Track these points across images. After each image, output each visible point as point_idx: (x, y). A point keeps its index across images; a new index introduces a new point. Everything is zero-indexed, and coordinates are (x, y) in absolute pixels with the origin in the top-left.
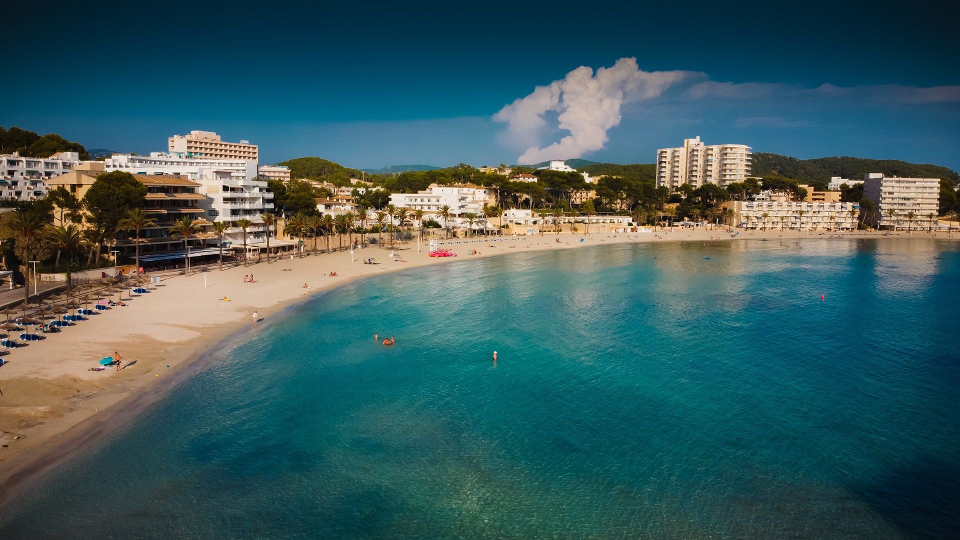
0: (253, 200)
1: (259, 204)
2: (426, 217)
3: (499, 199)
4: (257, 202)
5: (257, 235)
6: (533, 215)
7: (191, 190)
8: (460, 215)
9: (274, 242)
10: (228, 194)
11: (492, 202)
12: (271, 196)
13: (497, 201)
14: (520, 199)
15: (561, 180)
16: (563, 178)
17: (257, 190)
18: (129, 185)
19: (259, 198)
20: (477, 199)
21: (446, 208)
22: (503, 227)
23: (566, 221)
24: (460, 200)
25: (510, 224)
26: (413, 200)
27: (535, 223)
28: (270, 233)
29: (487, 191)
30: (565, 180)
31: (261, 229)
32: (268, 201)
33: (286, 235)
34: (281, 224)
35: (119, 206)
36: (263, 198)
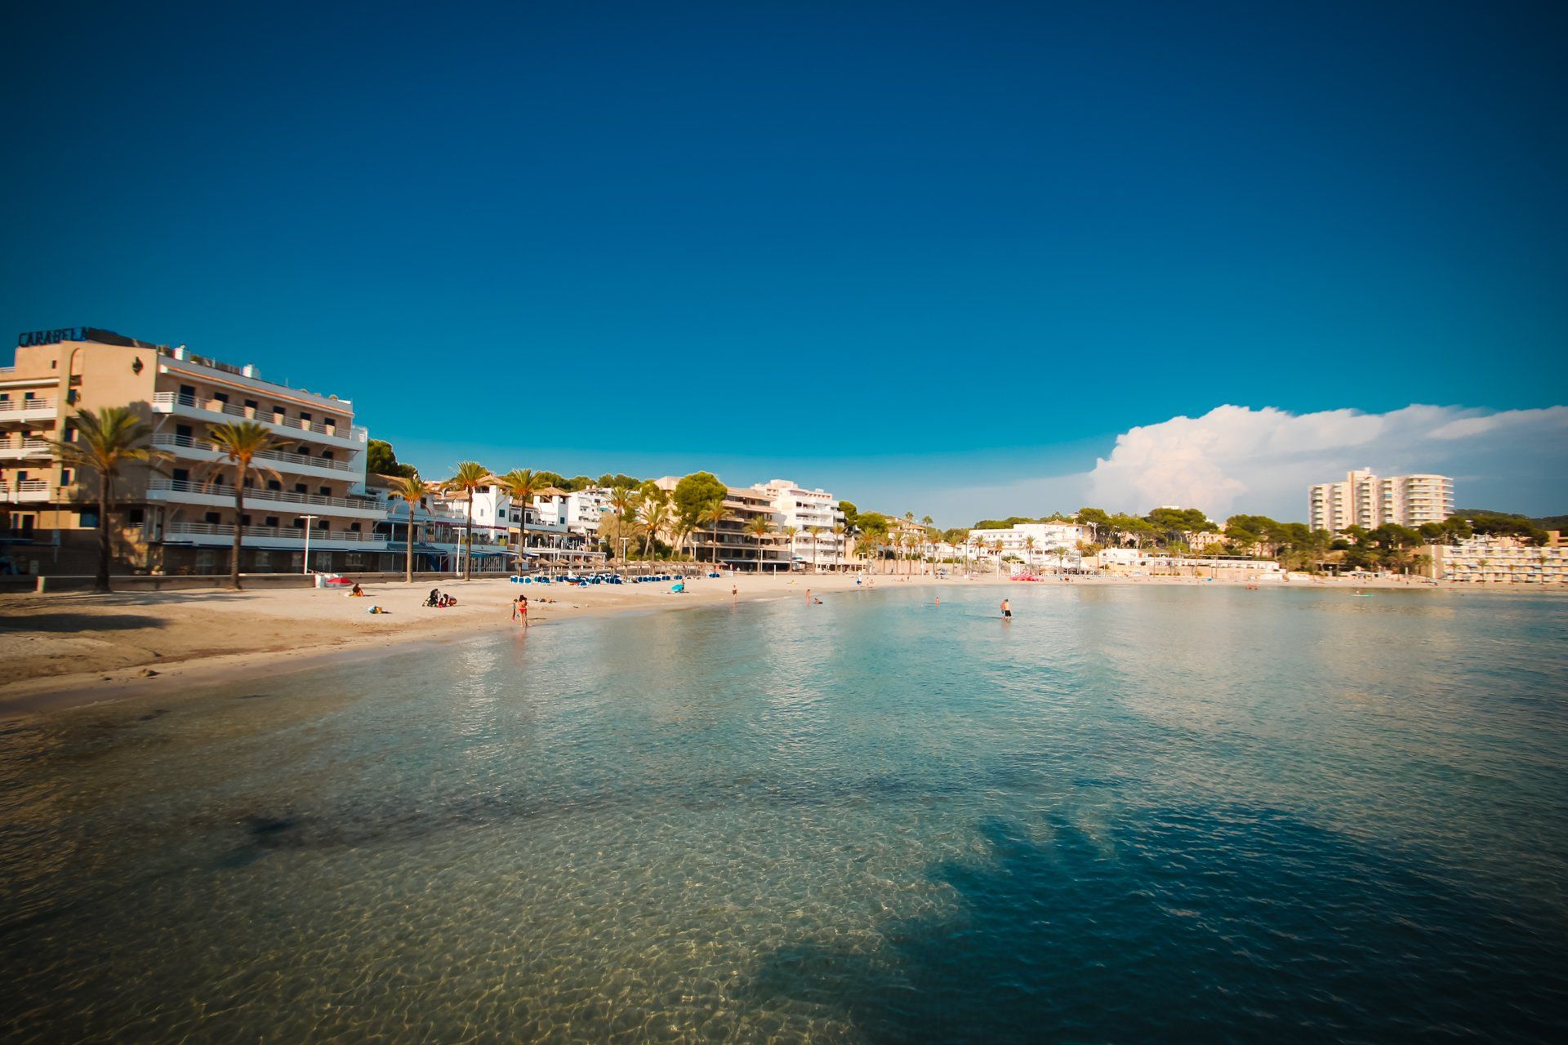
0: (825, 517)
1: (830, 523)
2: (1005, 553)
3: (1095, 538)
4: (828, 520)
5: (826, 553)
6: (1140, 555)
7: (766, 503)
8: (1047, 552)
9: (841, 561)
10: (801, 510)
11: (1088, 540)
12: (841, 515)
13: (1092, 540)
14: (1122, 540)
15: (1177, 519)
16: (1179, 517)
17: (828, 508)
19: (830, 516)
20: (1069, 537)
21: (1030, 540)
22: (1102, 567)
23: (1186, 563)
24: (1047, 535)
25: (1110, 564)
27: (1143, 564)
28: (839, 553)
29: (1080, 530)
30: (1181, 519)
31: (830, 548)
32: (840, 520)
33: (855, 555)
34: (851, 544)
36: (834, 518)
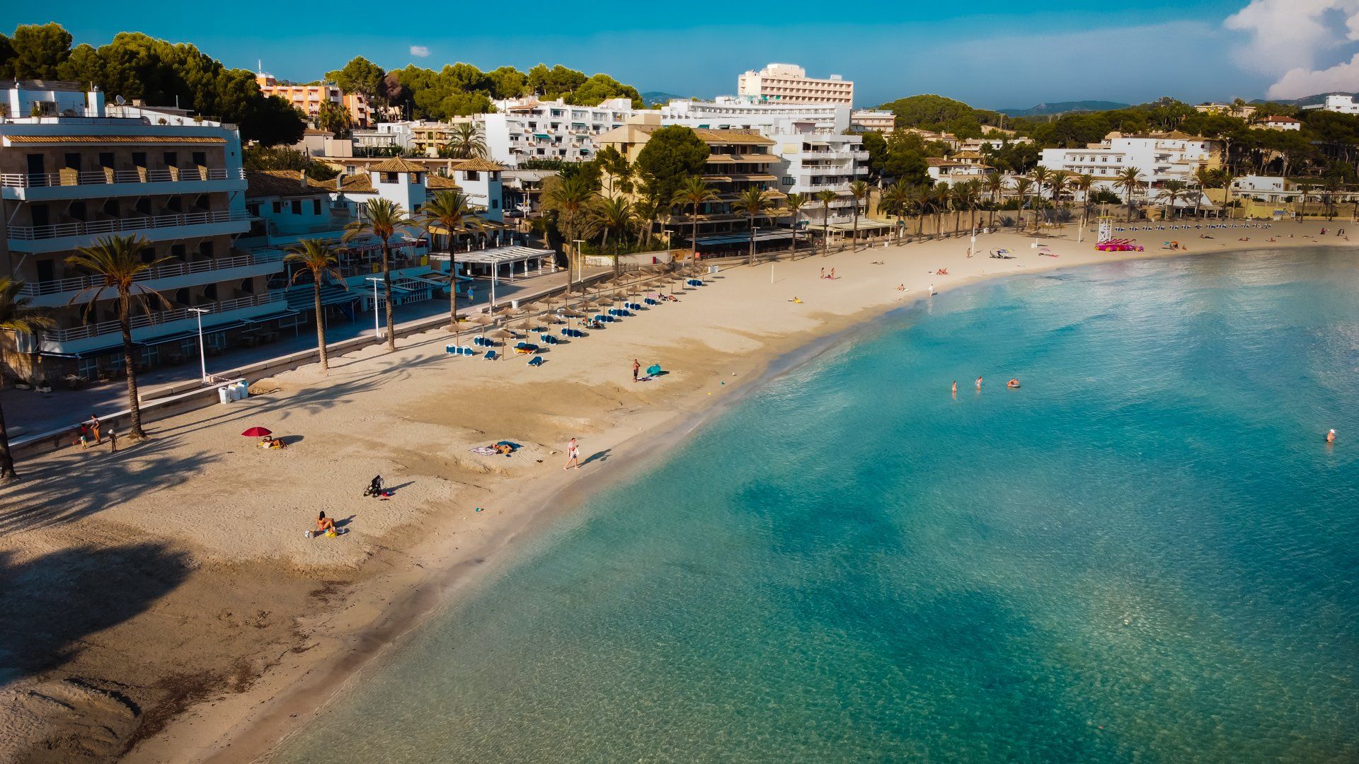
0: (841, 162)
1: (848, 169)
2: (1096, 187)
3: (1226, 159)
4: (846, 166)
5: (842, 211)
6: (1287, 188)
7: (762, 150)
8: (1155, 185)
9: (864, 223)
10: (810, 155)
11: (1215, 162)
12: (865, 155)
13: (1223, 161)
14: (1265, 159)
15: (1345, 128)
16: (1349, 126)
17: (847, 147)
18: (688, 144)
19: (850, 160)
20: (1188, 157)
21: (1132, 172)
22: (1231, 204)
23: (1348, 199)
24: (1157, 159)
25: (1243, 201)
26: (1078, 158)
27: (1289, 200)
28: (859, 209)
29: (1207, 145)
30: (1351, 129)
31: (848, 204)
32: (861, 163)
33: (880, 213)
34: (876, 196)
35: (675, 173)
36: (855, 159)
